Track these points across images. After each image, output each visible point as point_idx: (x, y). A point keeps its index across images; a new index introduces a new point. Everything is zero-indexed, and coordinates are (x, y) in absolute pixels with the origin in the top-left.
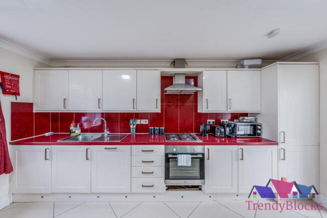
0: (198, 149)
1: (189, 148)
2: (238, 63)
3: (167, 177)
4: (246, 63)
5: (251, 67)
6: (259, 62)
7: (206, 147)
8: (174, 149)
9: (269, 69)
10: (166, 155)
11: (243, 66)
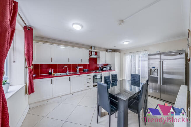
0: (101, 73)
1: (99, 74)
2: (107, 50)
3: (94, 82)
4: (109, 50)
5: (110, 52)
6: (111, 51)
7: (103, 73)
8: (96, 74)
9: (113, 53)
10: (93, 76)
11: (108, 51)
